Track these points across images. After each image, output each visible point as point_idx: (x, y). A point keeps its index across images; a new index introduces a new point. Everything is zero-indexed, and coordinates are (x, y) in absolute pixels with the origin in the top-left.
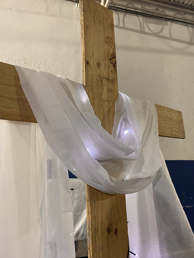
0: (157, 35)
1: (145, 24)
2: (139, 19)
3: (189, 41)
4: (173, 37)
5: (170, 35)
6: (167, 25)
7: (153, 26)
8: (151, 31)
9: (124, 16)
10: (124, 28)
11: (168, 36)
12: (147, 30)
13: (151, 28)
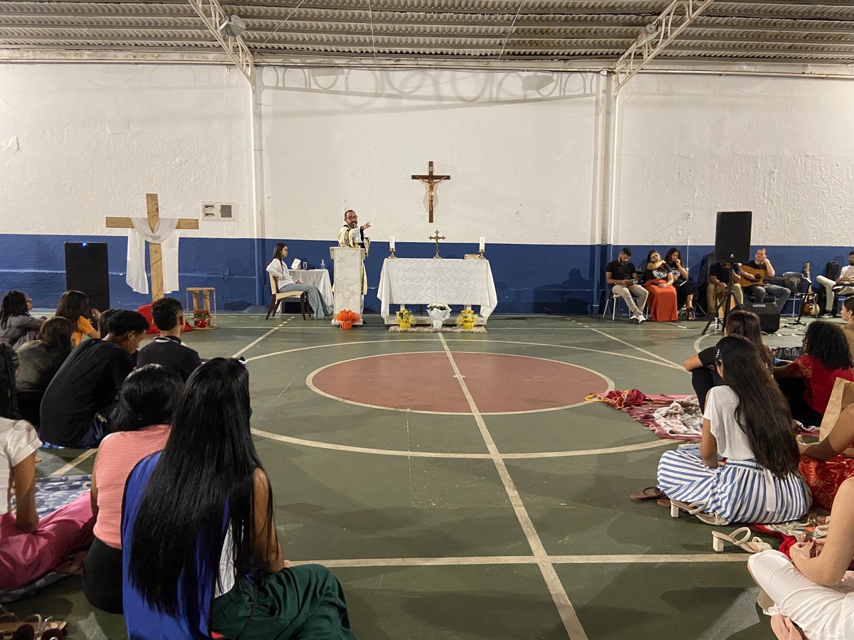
0: (327, 91)
1: (311, 78)
2: (304, 72)
3: (373, 92)
4: (350, 90)
5: (347, 87)
6: (343, 74)
7: (324, 79)
8: (319, 86)
9: (285, 71)
10: (284, 88)
11: (344, 90)
12: (314, 87)
13: (319, 83)
